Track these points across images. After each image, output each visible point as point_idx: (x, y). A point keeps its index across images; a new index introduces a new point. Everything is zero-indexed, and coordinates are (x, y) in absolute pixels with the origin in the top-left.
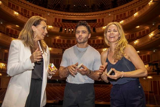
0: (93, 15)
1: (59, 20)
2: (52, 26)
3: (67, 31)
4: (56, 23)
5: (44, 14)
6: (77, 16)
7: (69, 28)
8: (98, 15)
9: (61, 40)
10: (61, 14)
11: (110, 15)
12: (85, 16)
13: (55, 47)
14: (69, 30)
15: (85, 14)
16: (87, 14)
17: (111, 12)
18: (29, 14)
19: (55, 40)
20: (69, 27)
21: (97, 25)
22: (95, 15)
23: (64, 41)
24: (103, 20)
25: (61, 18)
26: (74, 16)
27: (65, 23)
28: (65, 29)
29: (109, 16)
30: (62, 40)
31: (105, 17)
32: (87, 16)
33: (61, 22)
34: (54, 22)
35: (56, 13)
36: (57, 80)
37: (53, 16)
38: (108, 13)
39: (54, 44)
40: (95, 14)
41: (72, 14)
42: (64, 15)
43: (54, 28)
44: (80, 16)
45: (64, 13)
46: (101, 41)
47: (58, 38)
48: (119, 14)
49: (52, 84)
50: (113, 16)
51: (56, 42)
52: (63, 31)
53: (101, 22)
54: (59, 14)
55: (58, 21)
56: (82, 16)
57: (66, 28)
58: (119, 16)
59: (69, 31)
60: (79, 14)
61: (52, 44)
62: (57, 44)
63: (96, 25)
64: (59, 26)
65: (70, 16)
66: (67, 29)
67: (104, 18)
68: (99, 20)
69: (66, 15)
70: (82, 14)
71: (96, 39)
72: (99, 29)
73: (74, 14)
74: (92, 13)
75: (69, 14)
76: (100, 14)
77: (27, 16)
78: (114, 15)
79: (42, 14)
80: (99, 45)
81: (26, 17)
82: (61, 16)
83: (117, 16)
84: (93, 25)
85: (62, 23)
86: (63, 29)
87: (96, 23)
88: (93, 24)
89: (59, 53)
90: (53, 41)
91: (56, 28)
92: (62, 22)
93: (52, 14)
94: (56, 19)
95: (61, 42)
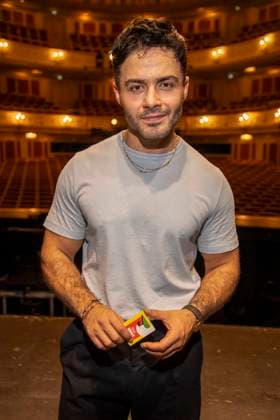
9: (94, 25)
13: (77, 49)
19: (77, 25)
23: (103, 28)
39: (74, 37)
46: (212, 27)
47: (85, 17)
51: (82, 31)
61: (68, 37)
62: (83, 38)
71: (196, 16)
80: (207, 36)
89: (86, 68)
90: (70, 29)
95: (94, 31)
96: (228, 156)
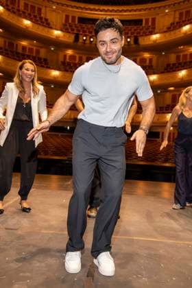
0: (135, 11)
1: (73, 18)
2: (61, 30)
3: (88, 42)
4: (68, 25)
5: (46, 7)
6: (106, 11)
7: (91, 35)
8: (145, 10)
9: (75, 57)
10: (77, 8)
11: (167, 11)
12: (121, 11)
13: (66, 71)
14: (92, 40)
15: (120, 8)
16: (125, 8)
17: (169, 6)
18: (19, 6)
19: (65, 56)
20: (91, 32)
21: (142, 32)
22: (140, 10)
24: (154, 20)
25: (77, 16)
26: (101, 11)
27: (84, 25)
28: (85, 38)
29: (166, 14)
30: (77, 56)
31: (158, 14)
32: (125, 11)
33: (77, 22)
34: (64, 22)
35: (68, 6)
36: (68, 128)
37: (63, 11)
38: (164, 7)
39: (63, 63)
40: (140, 8)
41: (97, 7)
42: (82, 9)
43: (64, 36)
44: (111, 11)
45: (82, 5)
46: (148, 62)
47: (70, 52)
48: (184, 11)
49: (60, 134)
50: (173, 13)
51: (68, 60)
52: (81, 40)
53: (150, 24)
54: (72, 7)
55: (70, 21)
56: (116, 11)
57: (86, 36)
58: (184, 14)
59: (91, 42)
60: (111, 8)
61: (60, 63)
62: (69, 64)
63: (141, 30)
64: (73, 30)
65: (93, 12)
66: (88, 37)
67: (157, 17)
68: (147, 20)
69: (87, 9)
70: (115, 8)
71: (139, 56)
72: (146, 38)
73: (102, 8)
74: (135, 7)
75: (92, 7)
76: (150, 9)
77: (15, 10)
78: (175, 11)
79: (42, 6)
81: (14, 13)
82: (77, 10)
83: (181, 14)
84: (135, 30)
85: (78, 25)
86: (81, 36)
87: (141, 27)
88: (135, 27)
90: (61, 59)
91: (68, 35)
92: (79, 22)
93: (60, 6)
94: (67, 17)
95: (75, 60)
96: (158, 139)
